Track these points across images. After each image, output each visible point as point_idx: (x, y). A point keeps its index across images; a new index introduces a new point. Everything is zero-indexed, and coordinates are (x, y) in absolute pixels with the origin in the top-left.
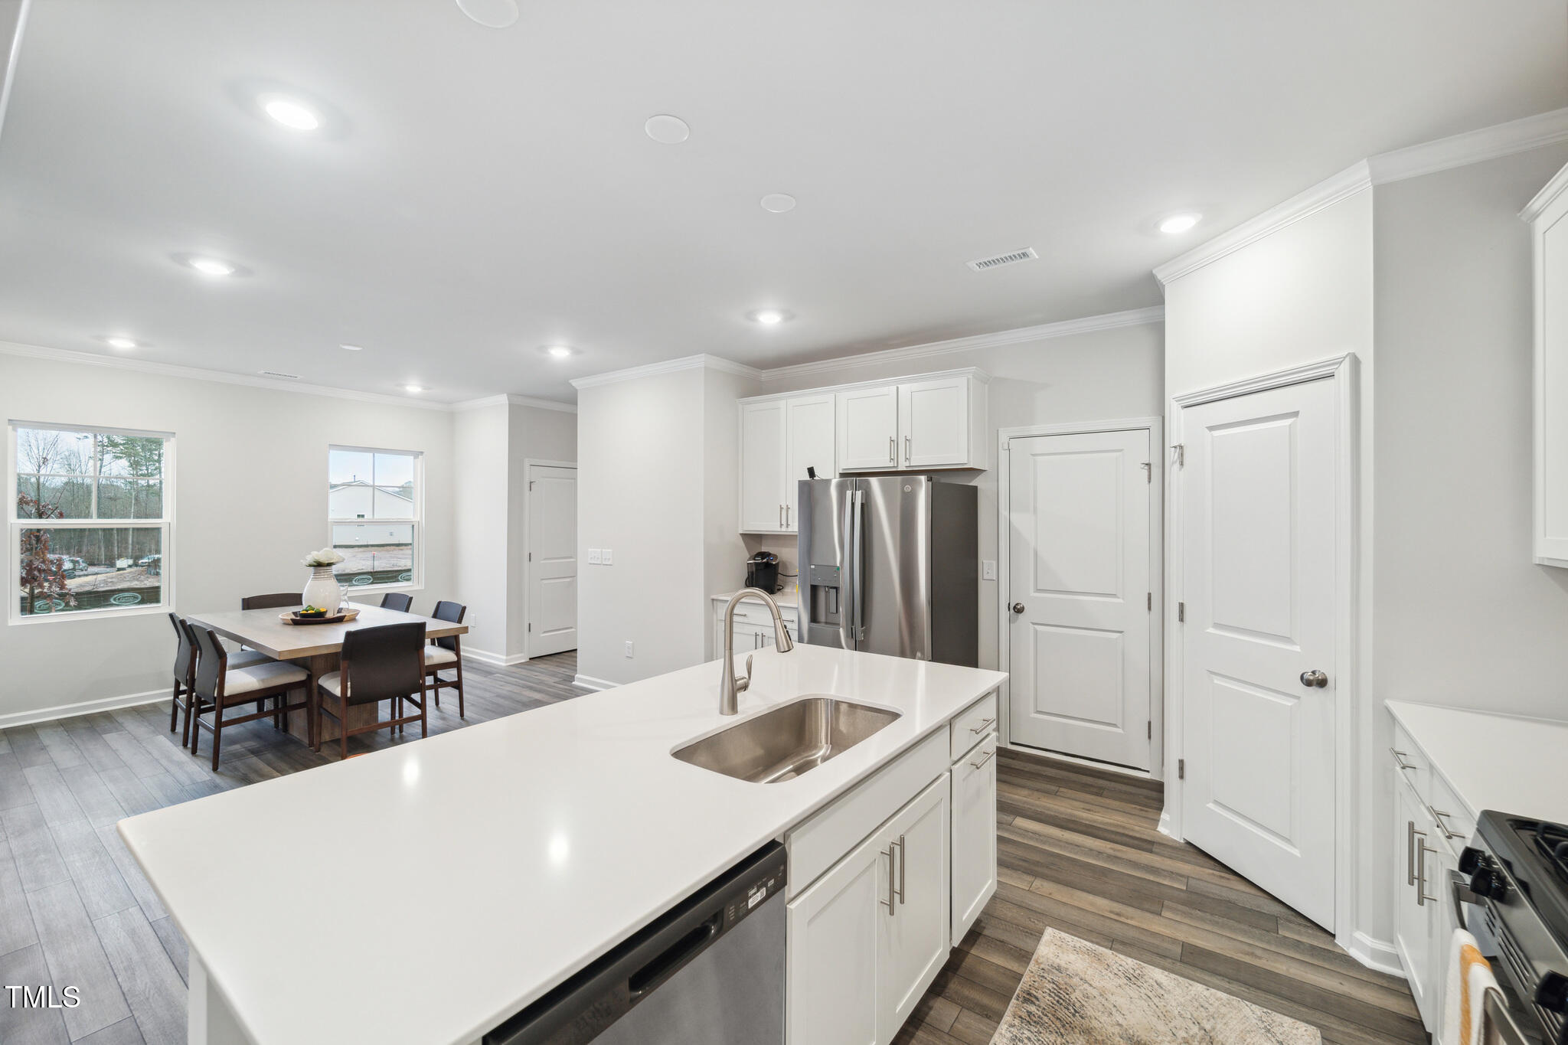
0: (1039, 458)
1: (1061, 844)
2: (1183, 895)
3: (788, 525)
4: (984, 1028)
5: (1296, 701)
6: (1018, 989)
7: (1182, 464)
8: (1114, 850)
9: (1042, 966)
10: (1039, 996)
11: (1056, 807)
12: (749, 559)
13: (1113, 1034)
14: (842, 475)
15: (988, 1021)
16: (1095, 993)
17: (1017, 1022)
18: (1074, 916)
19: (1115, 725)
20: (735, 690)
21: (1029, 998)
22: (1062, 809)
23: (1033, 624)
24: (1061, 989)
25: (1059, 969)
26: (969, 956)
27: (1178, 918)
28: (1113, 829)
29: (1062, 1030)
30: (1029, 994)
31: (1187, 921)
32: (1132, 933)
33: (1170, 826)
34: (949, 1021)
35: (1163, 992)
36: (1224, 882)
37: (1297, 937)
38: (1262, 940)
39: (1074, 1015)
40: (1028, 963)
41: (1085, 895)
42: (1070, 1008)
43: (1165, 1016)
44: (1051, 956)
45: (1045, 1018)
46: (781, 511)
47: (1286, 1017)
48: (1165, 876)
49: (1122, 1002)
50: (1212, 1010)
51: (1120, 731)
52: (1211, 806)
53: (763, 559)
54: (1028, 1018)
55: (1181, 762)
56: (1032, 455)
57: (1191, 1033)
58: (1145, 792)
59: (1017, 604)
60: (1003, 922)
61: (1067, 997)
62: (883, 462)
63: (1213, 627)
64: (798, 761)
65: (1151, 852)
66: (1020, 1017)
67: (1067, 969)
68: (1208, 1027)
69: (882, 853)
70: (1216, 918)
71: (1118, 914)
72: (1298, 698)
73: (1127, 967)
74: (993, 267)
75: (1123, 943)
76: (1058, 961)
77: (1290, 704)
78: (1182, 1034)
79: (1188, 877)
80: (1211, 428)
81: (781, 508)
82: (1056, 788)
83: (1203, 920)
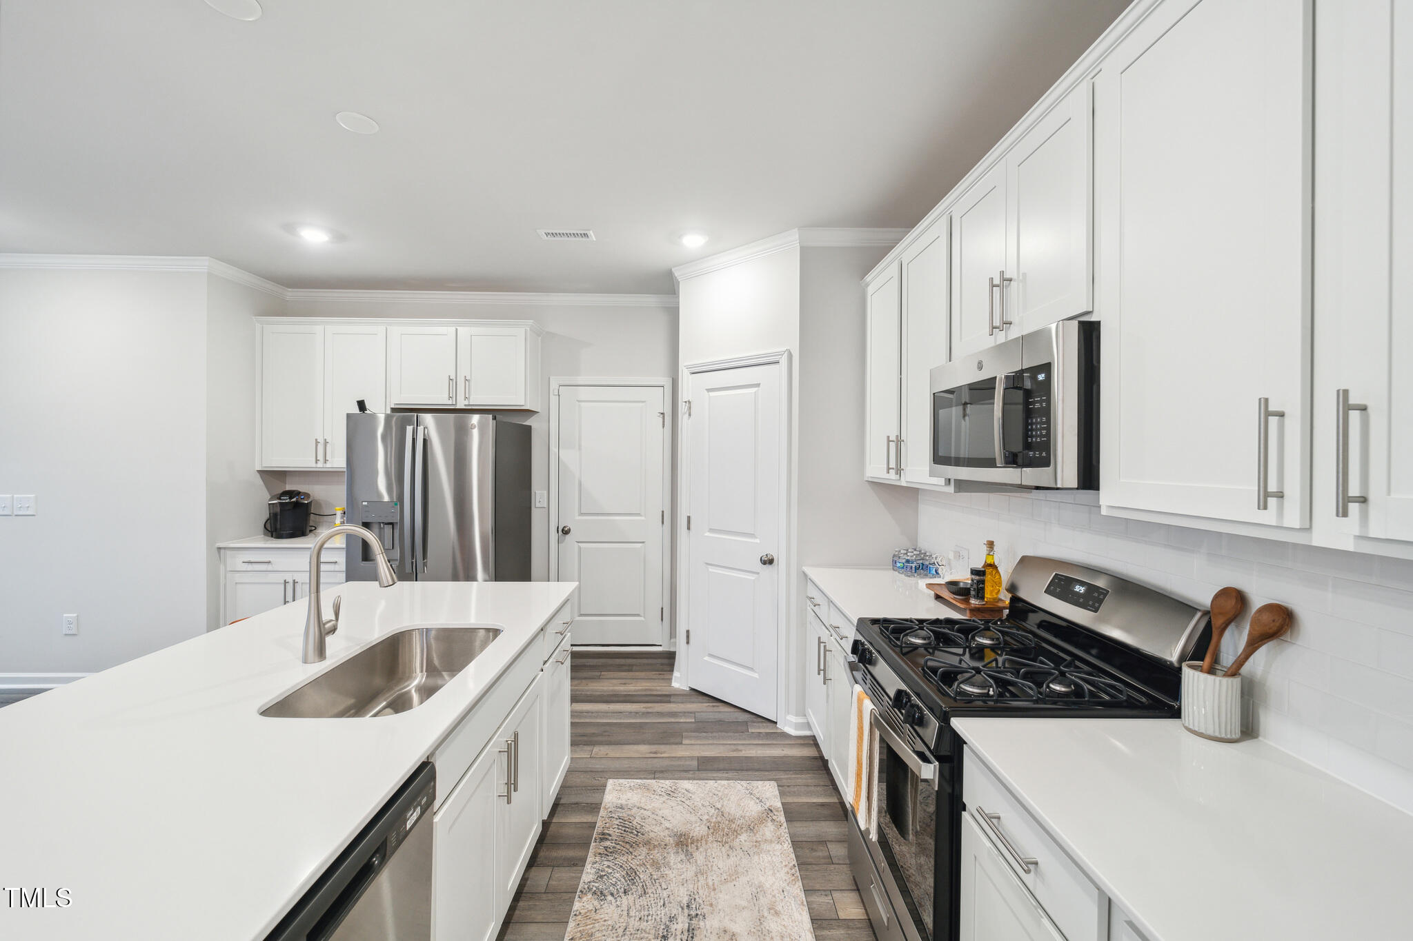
0: (582, 404)
1: (608, 714)
2: (693, 725)
3: (326, 461)
4: (574, 875)
5: (757, 575)
6: (595, 833)
7: (690, 415)
8: (646, 708)
9: (610, 810)
10: (611, 832)
11: (602, 688)
12: (270, 500)
13: (665, 836)
14: (394, 410)
15: (575, 868)
16: (649, 813)
17: (598, 859)
18: (625, 764)
19: (638, 615)
20: (323, 634)
21: (604, 837)
22: (605, 688)
23: (578, 542)
24: (625, 821)
25: (622, 807)
26: (552, 825)
27: (693, 742)
28: (644, 693)
29: (631, 850)
30: (603, 834)
31: (699, 742)
32: (667, 763)
33: (680, 681)
34: (543, 883)
35: (691, 795)
36: (716, 709)
37: (759, 731)
38: (740, 739)
39: (637, 835)
40: (599, 812)
41: (631, 747)
42: (634, 831)
43: (694, 810)
44: (615, 800)
45: (618, 847)
46: (317, 446)
47: (759, 782)
48: (681, 716)
49: (666, 812)
50: (720, 794)
51: (642, 619)
52: (706, 658)
53: (291, 498)
54: (605, 852)
55: (688, 632)
56: (577, 401)
57: (711, 815)
58: (659, 661)
59: (565, 527)
60: (575, 788)
61: (631, 824)
62: (442, 400)
63: (709, 531)
64: (391, 696)
65: (670, 702)
66: (600, 854)
67: (627, 805)
68: (719, 806)
69: (500, 752)
70: (715, 734)
71: (655, 753)
72: (758, 573)
73: (666, 787)
74: (558, 238)
75: (662, 772)
76: (620, 802)
77: (753, 578)
78: (706, 817)
79: (694, 713)
80: (708, 390)
81: (317, 442)
82: (599, 674)
83: (706, 738)
